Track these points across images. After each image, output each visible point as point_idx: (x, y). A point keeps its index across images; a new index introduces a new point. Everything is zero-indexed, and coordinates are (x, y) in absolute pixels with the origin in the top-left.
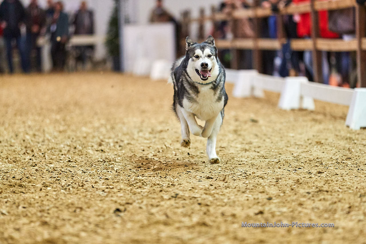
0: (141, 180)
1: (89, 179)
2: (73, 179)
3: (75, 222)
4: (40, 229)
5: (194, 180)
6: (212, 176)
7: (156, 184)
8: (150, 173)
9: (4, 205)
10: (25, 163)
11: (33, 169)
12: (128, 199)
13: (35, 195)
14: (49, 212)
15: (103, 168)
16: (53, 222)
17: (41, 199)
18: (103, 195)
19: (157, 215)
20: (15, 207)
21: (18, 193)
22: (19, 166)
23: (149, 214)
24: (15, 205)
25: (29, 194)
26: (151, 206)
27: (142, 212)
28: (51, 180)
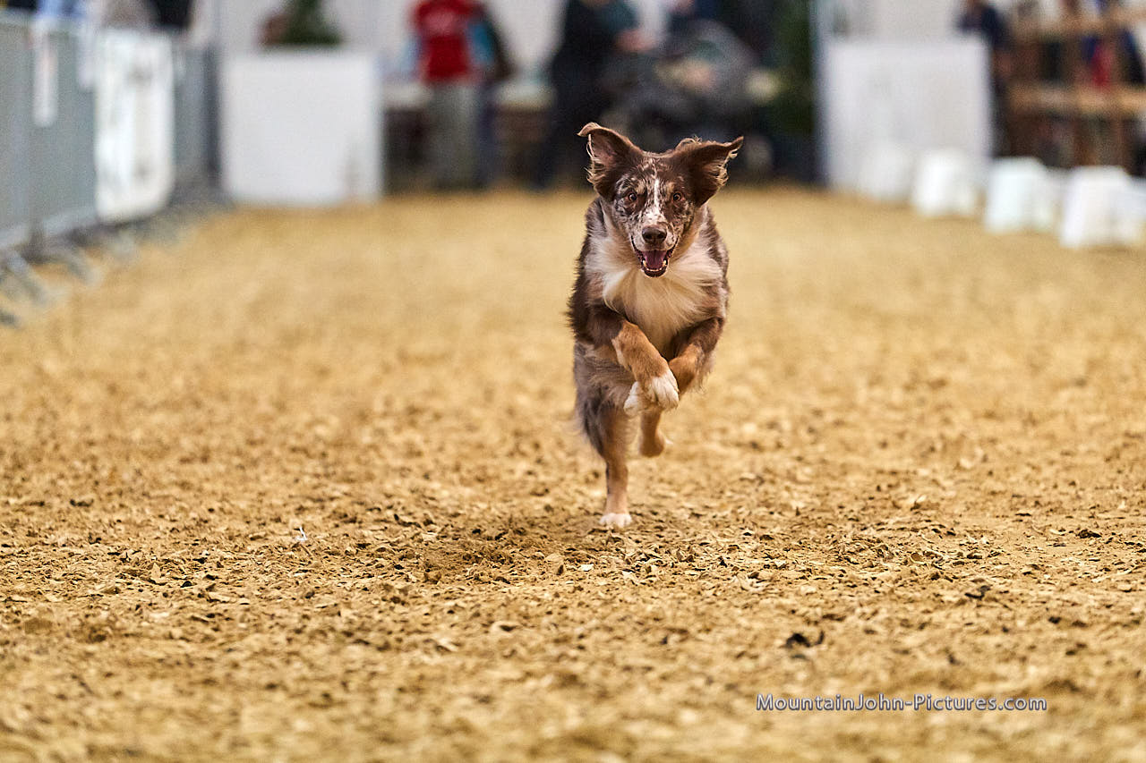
0: (873, 542)
1: (712, 537)
2: (660, 537)
3: (664, 678)
4: (555, 698)
5: (1040, 543)
6: (1098, 527)
7: (921, 553)
8: (900, 519)
9: (443, 621)
10: (514, 483)
11: (537, 502)
12: (832, 602)
13: (541, 588)
14: (584, 642)
15: (756, 502)
16: (594, 675)
17: (560, 599)
18: (752, 590)
19: (921, 656)
20: (479, 626)
21: (490, 583)
22: (493, 495)
23: (896, 651)
24: (478, 619)
25: (522, 583)
26: (902, 625)
27: (874, 645)
28: (593, 540)
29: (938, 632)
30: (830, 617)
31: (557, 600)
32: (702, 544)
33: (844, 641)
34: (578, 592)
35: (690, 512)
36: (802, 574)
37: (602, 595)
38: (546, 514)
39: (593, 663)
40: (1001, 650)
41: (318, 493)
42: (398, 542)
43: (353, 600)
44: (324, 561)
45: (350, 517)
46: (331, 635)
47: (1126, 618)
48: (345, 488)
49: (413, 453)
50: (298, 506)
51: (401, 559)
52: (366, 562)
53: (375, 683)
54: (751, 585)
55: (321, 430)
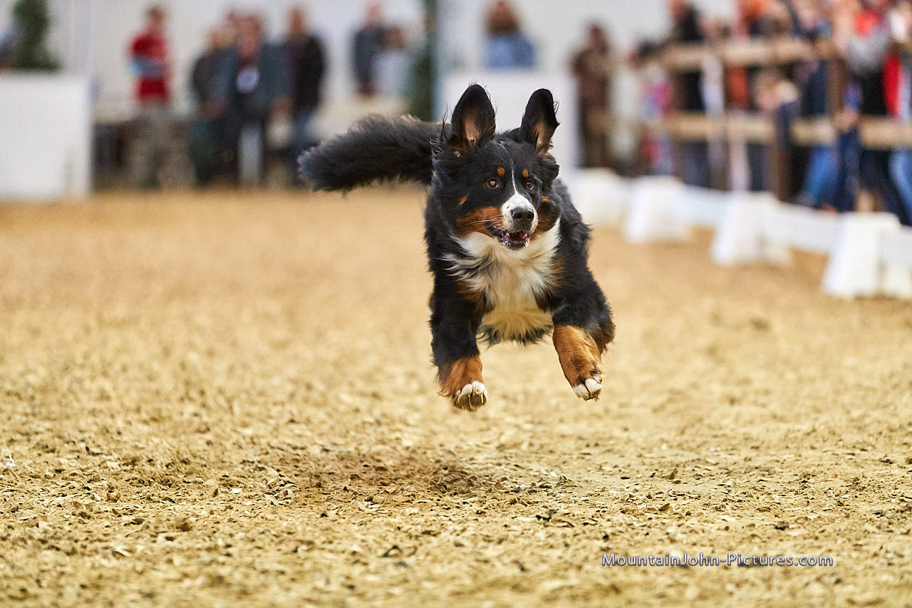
9: (119, 532)
10: (182, 423)
11: (201, 438)
12: (430, 521)
13: (200, 507)
14: (230, 550)
15: (374, 441)
16: (238, 576)
17: (214, 516)
18: (367, 510)
19: (498, 564)
20: (149, 537)
21: (159, 502)
22: (165, 432)
23: (478, 561)
24: (147, 531)
25: (184, 503)
26: (485, 540)
27: (461, 556)
28: (243, 469)
29: (512, 546)
30: (428, 533)
31: (211, 516)
32: (329, 474)
33: (438, 552)
34: (228, 510)
35: (321, 448)
36: (407, 499)
37: (248, 514)
38: (206, 447)
39: (237, 567)
40: (562, 561)
41: (25, 429)
42: (88, 468)
43: (48, 514)
44: (28, 483)
45: (50, 448)
46: (29, 542)
48: (48, 424)
49: (104, 397)
50: (9, 439)
51: (89, 482)
52: (61, 485)
53: (63, 581)
54: (367, 507)
55: (32, 379)
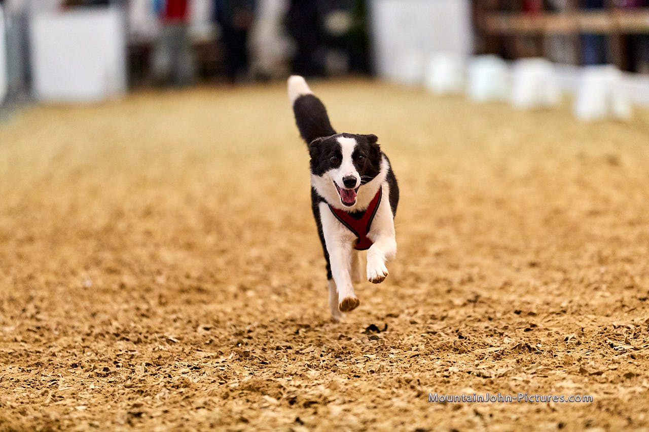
9: (171, 325)
12: (391, 307)
14: (251, 334)
17: (237, 311)
19: (442, 334)
20: (191, 328)
23: (428, 333)
24: (190, 324)
26: (431, 318)
27: (416, 330)
29: (452, 322)
30: (390, 315)
31: (234, 312)
33: (399, 328)
39: (257, 345)
40: (487, 330)
46: (107, 336)
47: (558, 310)
53: (133, 362)
